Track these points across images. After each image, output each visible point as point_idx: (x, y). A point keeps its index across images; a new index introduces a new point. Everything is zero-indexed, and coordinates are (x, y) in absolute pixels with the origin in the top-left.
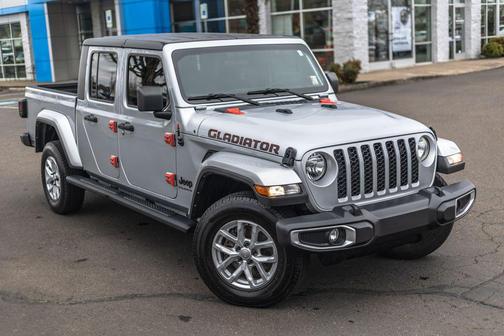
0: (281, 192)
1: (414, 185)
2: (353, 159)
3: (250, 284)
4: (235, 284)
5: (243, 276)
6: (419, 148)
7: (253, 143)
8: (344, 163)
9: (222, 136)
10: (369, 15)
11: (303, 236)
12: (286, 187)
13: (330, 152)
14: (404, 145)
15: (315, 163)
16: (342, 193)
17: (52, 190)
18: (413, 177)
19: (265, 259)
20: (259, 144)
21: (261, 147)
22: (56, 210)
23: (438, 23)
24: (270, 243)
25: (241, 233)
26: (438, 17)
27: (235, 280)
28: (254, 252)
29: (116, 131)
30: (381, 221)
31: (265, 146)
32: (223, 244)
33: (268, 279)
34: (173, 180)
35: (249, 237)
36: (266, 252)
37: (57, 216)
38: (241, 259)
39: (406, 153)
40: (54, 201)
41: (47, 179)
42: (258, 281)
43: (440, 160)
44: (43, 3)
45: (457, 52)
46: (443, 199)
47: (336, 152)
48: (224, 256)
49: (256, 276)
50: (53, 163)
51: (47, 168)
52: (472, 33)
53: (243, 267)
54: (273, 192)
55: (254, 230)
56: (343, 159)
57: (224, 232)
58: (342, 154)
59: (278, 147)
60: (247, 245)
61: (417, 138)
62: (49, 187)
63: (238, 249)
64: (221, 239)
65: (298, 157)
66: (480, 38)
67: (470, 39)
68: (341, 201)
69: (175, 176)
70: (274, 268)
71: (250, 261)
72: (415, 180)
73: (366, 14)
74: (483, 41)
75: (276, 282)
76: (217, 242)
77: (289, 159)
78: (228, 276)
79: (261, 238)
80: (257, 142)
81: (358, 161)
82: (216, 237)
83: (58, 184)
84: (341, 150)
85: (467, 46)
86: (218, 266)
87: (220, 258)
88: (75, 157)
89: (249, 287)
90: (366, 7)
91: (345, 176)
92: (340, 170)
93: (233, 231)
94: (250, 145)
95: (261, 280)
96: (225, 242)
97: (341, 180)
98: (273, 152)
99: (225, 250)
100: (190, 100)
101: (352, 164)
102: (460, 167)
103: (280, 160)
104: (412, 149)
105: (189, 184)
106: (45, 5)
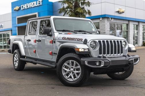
0: (83, 50)
1: (121, 54)
2: (104, 44)
3: (73, 80)
4: (68, 79)
5: (71, 77)
6: (123, 45)
7: (75, 39)
8: (101, 45)
9: (66, 38)
10: (110, 32)
11: (89, 63)
12: (84, 49)
13: (97, 41)
14: (118, 42)
15: (93, 44)
16: (100, 53)
17: (15, 64)
18: (121, 52)
19: (77, 72)
20: (77, 39)
21: (77, 40)
22: (16, 70)
23: (130, 36)
24: (79, 67)
25: (71, 64)
26: (130, 34)
27: (68, 78)
28: (74, 70)
29: (36, 42)
30: (112, 61)
31: (78, 39)
32: (65, 68)
33: (78, 78)
34: (51, 54)
35: (73, 66)
36: (78, 70)
37: (17, 71)
38: (70, 72)
39: (119, 44)
40: (16, 67)
41: (14, 61)
42: (75, 79)
43: (129, 48)
44: (16, 27)
45: (136, 44)
46: (130, 57)
47: (99, 41)
48: (65, 71)
49: (75, 77)
50: (16, 56)
51: (15, 57)
52: (140, 39)
53: (71, 74)
54: (80, 50)
55: (75, 63)
56: (101, 43)
57: (65, 64)
58: (101, 42)
59: (82, 39)
60: (72, 68)
61: (122, 41)
62: (15, 63)
63: (70, 69)
64: (65, 66)
65: (88, 41)
66: (142, 41)
67: (139, 41)
68: (100, 55)
69: (52, 53)
70: (80, 74)
71: (73, 73)
72: (122, 53)
73: (109, 31)
74: (143, 42)
75: (81, 78)
76: (63, 67)
77: (85, 42)
78: (66, 77)
79: (76, 65)
80: (76, 39)
81: (105, 45)
82: (63, 65)
83: (18, 62)
84: (100, 41)
85: (138, 43)
86: (63, 74)
87: (64, 72)
88: (23, 53)
89: (72, 80)
90: (109, 29)
91: (101, 48)
92: (100, 47)
93: (68, 64)
94: (74, 40)
95: (76, 78)
96: (66, 67)
97: (100, 49)
98: (81, 41)
99: (66, 69)
100: (58, 31)
101: (104, 45)
102: (135, 51)
103: (83, 43)
104: (121, 44)
105: (56, 54)
106: (17, 28)
